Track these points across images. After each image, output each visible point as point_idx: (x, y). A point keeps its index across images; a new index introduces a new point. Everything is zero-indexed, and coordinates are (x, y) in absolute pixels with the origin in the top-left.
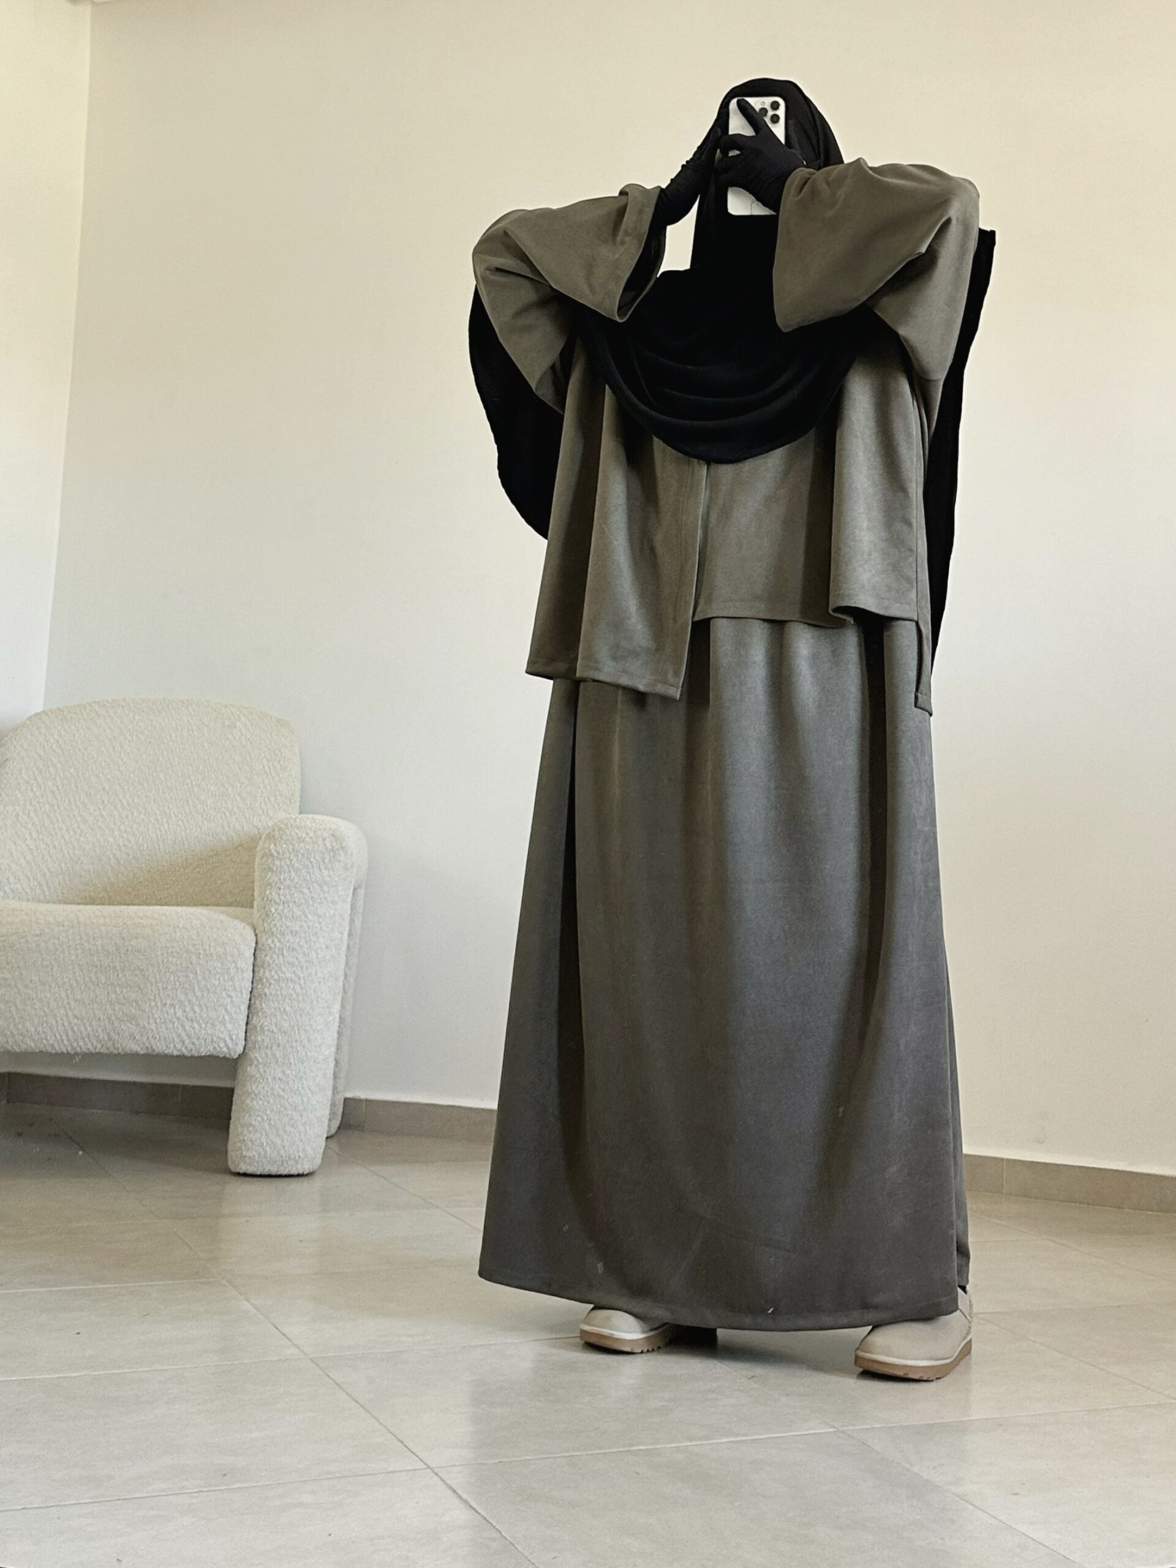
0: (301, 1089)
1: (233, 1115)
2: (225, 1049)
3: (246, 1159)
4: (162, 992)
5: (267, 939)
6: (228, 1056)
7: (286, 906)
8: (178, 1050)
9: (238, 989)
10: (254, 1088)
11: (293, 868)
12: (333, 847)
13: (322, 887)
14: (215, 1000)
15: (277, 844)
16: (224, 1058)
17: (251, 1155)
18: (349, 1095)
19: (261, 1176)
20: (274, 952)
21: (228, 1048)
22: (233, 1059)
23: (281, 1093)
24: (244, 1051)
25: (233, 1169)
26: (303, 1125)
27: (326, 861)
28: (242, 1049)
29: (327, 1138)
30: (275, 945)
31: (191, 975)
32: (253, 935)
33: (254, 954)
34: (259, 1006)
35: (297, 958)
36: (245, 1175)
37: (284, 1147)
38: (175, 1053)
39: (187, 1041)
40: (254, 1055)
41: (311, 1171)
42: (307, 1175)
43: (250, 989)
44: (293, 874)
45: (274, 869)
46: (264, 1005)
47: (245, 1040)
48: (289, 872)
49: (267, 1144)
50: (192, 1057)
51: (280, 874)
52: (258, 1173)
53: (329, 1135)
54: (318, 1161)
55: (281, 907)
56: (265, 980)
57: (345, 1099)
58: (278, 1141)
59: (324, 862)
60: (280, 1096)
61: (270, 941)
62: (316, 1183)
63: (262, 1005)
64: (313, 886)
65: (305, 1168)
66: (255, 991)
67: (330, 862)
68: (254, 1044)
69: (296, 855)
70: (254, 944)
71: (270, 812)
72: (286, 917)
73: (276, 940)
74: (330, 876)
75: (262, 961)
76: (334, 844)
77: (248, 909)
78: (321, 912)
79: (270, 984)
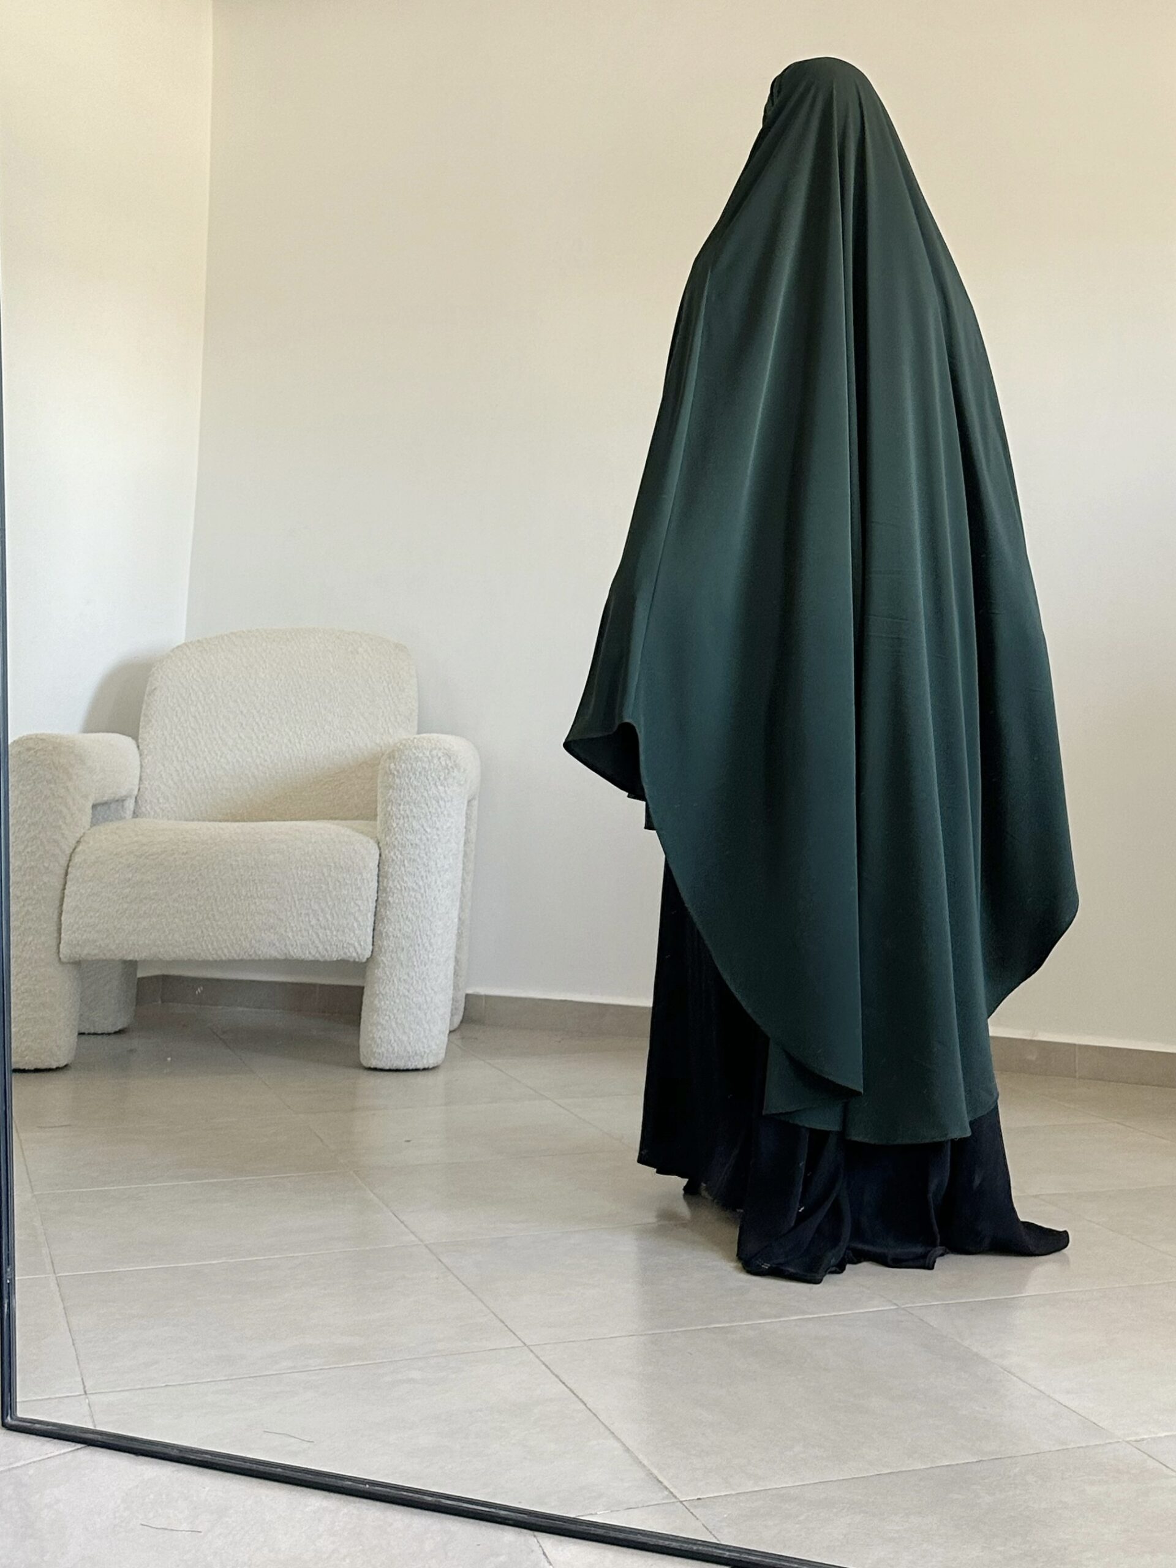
0: (424, 990)
1: (363, 1014)
2: (354, 954)
3: (376, 1055)
4: (297, 902)
5: (389, 852)
6: (357, 960)
7: (406, 820)
8: (314, 956)
9: (365, 898)
10: (381, 989)
11: (412, 786)
12: (447, 765)
13: (438, 802)
14: (345, 909)
15: (397, 763)
16: (354, 962)
17: (380, 1051)
18: (470, 991)
19: (390, 1070)
20: (396, 863)
21: (357, 953)
22: (362, 963)
23: (407, 993)
24: (372, 955)
25: (365, 1063)
26: (428, 1023)
27: (442, 778)
28: (370, 953)
29: (450, 1032)
30: (397, 857)
31: (324, 887)
32: (377, 848)
33: (378, 866)
34: (384, 914)
35: (418, 869)
36: (375, 1069)
37: (410, 1043)
38: (311, 958)
39: (321, 948)
40: (384, 959)
41: (436, 1065)
42: (434, 1068)
43: (376, 898)
44: (412, 791)
45: (395, 786)
46: (388, 913)
47: (373, 945)
48: (408, 789)
49: (395, 1041)
50: (325, 962)
51: (400, 791)
52: (387, 1068)
53: (452, 1029)
54: (442, 1056)
55: (401, 822)
56: (388, 889)
57: (467, 996)
58: (405, 1038)
59: (439, 779)
60: (404, 996)
61: (392, 854)
62: (439, 1078)
63: (386, 912)
64: (431, 802)
65: (430, 1062)
66: (380, 899)
67: (445, 779)
68: (380, 948)
69: (414, 774)
70: (378, 857)
71: (391, 731)
72: (407, 831)
73: (397, 853)
74: (445, 792)
75: (387, 872)
76: (448, 762)
77: (372, 823)
78: (438, 825)
79: (393, 893)
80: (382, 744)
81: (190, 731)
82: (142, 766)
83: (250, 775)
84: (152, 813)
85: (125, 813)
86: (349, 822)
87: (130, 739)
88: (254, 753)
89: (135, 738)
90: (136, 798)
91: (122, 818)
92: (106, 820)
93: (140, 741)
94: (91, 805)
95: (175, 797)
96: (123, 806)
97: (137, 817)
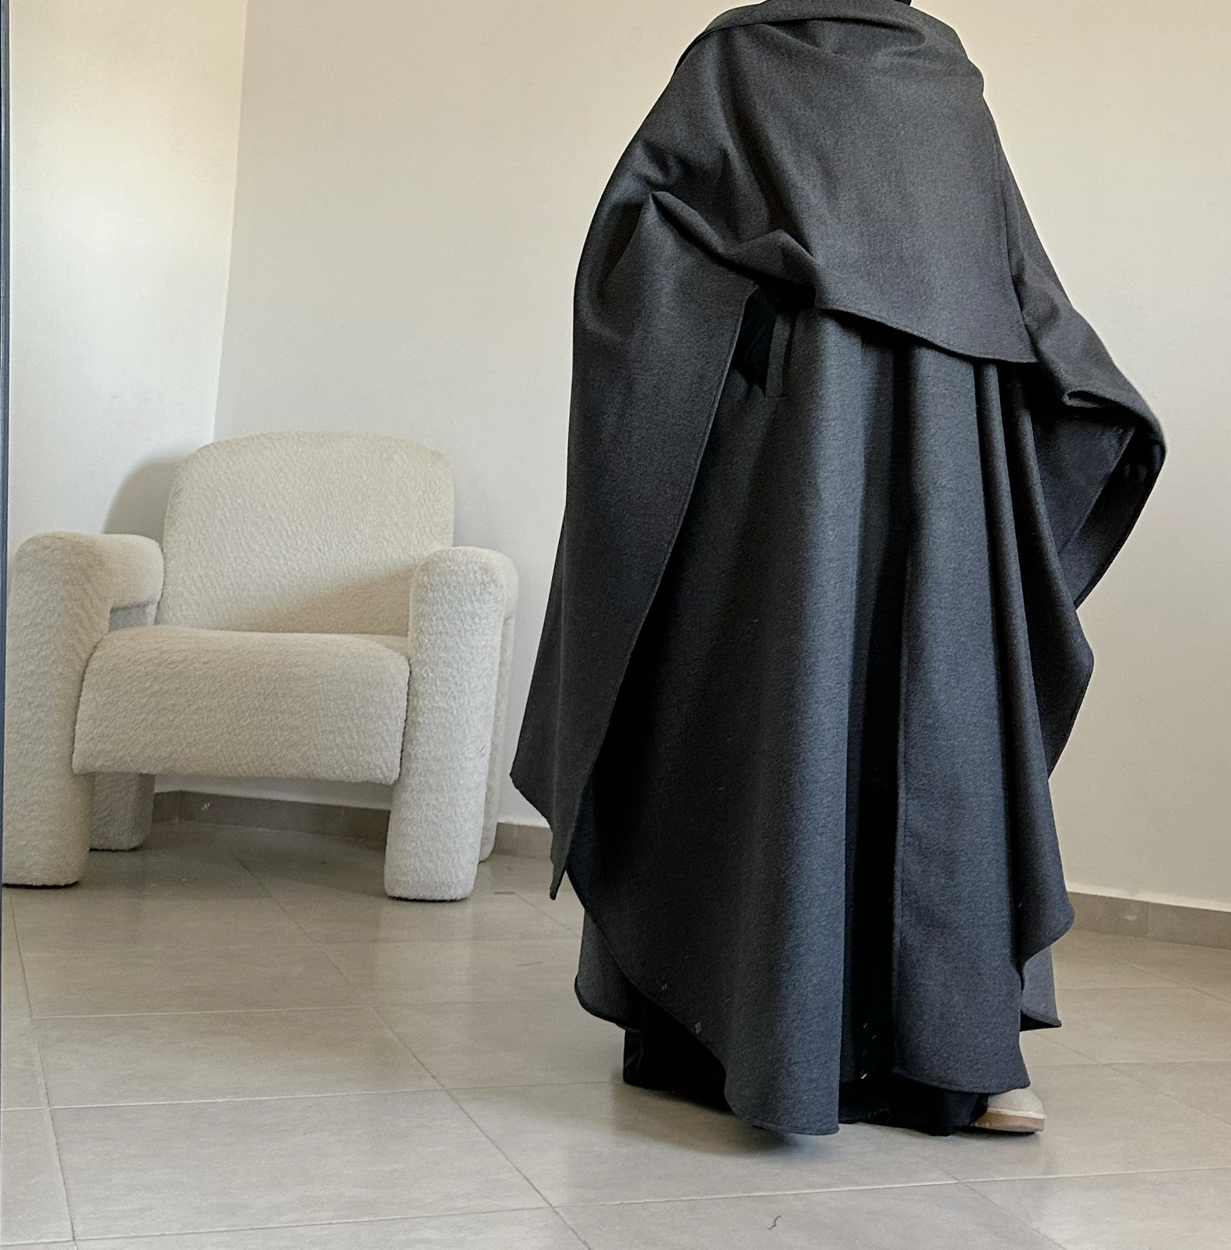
0: (454, 816)
1: (389, 839)
2: (381, 776)
3: (401, 883)
5: (420, 670)
6: (384, 782)
7: (439, 636)
8: (338, 776)
9: (393, 717)
10: (408, 814)
11: (445, 600)
12: (484, 580)
13: (473, 619)
14: (372, 728)
15: (431, 576)
16: (380, 784)
17: (405, 879)
19: (416, 898)
20: (427, 682)
21: (384, 775)
22: (389, 785)
23: (435, 820)
24: (399, 778)
25: (389, 893)
26: (456, 851)
27: (477, 593)
28: (397, 776)
29: (480, 862)
30: (428, 675)
31: (350, 703)
32: (407, 665)
33: (408, 684)
34: (413, 734)
35: (450, 689)
36: (400, 899)
37: (437, 872)
38: (335, 778)
39: (345, 767)
40: (412, 782)
41: (464, 897)
42: (462, 900)
43: (405, 718)
45: (428, 600)
46: (418, 734)
47: (401, 767)
48: (442, 604)
49: (421, 869)
50: (350, 783)
51: (433, 605)
52: (413, 896)
53: (482, 859)
54: (471, 886)
55: (433, 638)
56: (418, 709)
57: (499, 824)
58: (432, 867)
59: (475, 594)
60: (433, 823)
61: (423, 671)
63: (416, 733)
64: (465, 618)
65: (458, 894)
66: (409, 719)
67: (481, 594)
68: (408, 770)
69: (449, 588)
70: (408, 674)
71: (425, 543)
72: (439, 648)
73: (429, 670)
74: (481, 608)
75: (416, 691)
76: (484, 577)
77: (403, 638)
78: (473, 643)
79: (423, 713)
80: (416, 556)
81: (215, 535)
82: (165, 572)
83: (277, 584)
84: (174, 621)
85: (146, 619)
86: (379, 637)
87: (153, 542)
88: (282, 562)
89: (159, 540)
90: (159, 603)
91: (143, 624)
92: (125, 626)
93: (164, 544)
94: (110, 609)
95: (198, 605)
96: (144, 612)
97: (159, 623)
